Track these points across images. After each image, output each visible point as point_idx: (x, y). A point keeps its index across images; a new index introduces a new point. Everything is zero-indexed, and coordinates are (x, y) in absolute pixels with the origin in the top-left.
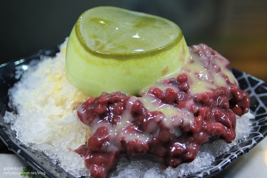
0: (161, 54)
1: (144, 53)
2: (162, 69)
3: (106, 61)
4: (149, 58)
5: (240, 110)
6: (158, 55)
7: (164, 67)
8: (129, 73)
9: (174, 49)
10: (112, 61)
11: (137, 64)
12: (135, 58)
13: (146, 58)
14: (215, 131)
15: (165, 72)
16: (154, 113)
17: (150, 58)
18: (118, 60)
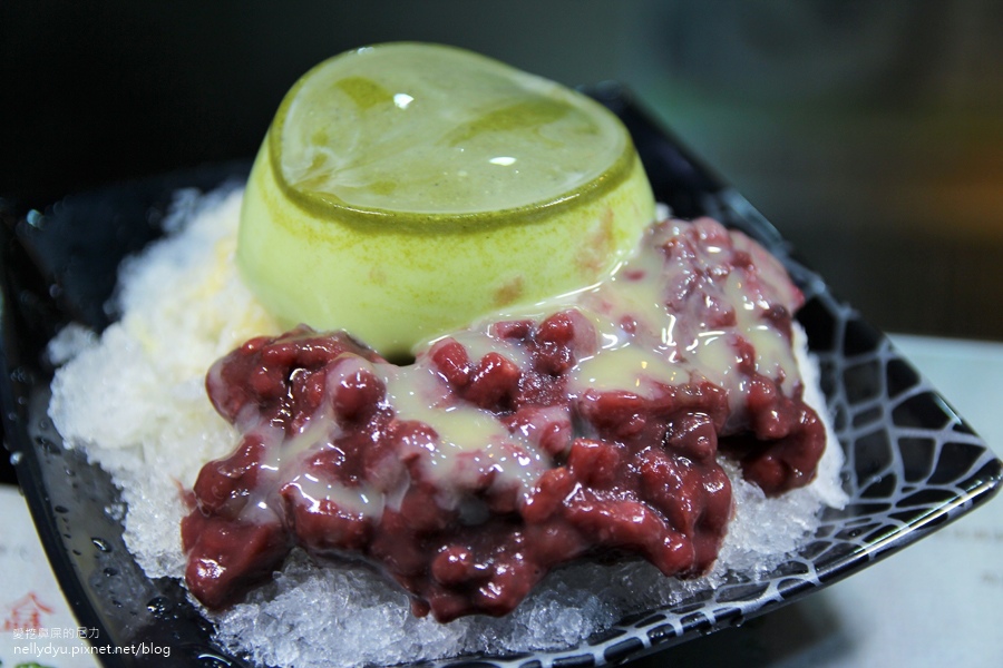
0: (500, 234)
1: (436, 222)
2: (498, 284)
3: (317, 225)
4: (452, 242)
5: (777, 472)
6: (487, 234)
7: (506, 277)
8: (379, 278)
9: (560, 222)
10: (334, 229)
11: (408, 254)
12: (406, 233)
13: (440, 238)
14: (612, 529)
15: (508, 295)
16: (407, 429)
17: (456, 240)
18: (349, 231)
